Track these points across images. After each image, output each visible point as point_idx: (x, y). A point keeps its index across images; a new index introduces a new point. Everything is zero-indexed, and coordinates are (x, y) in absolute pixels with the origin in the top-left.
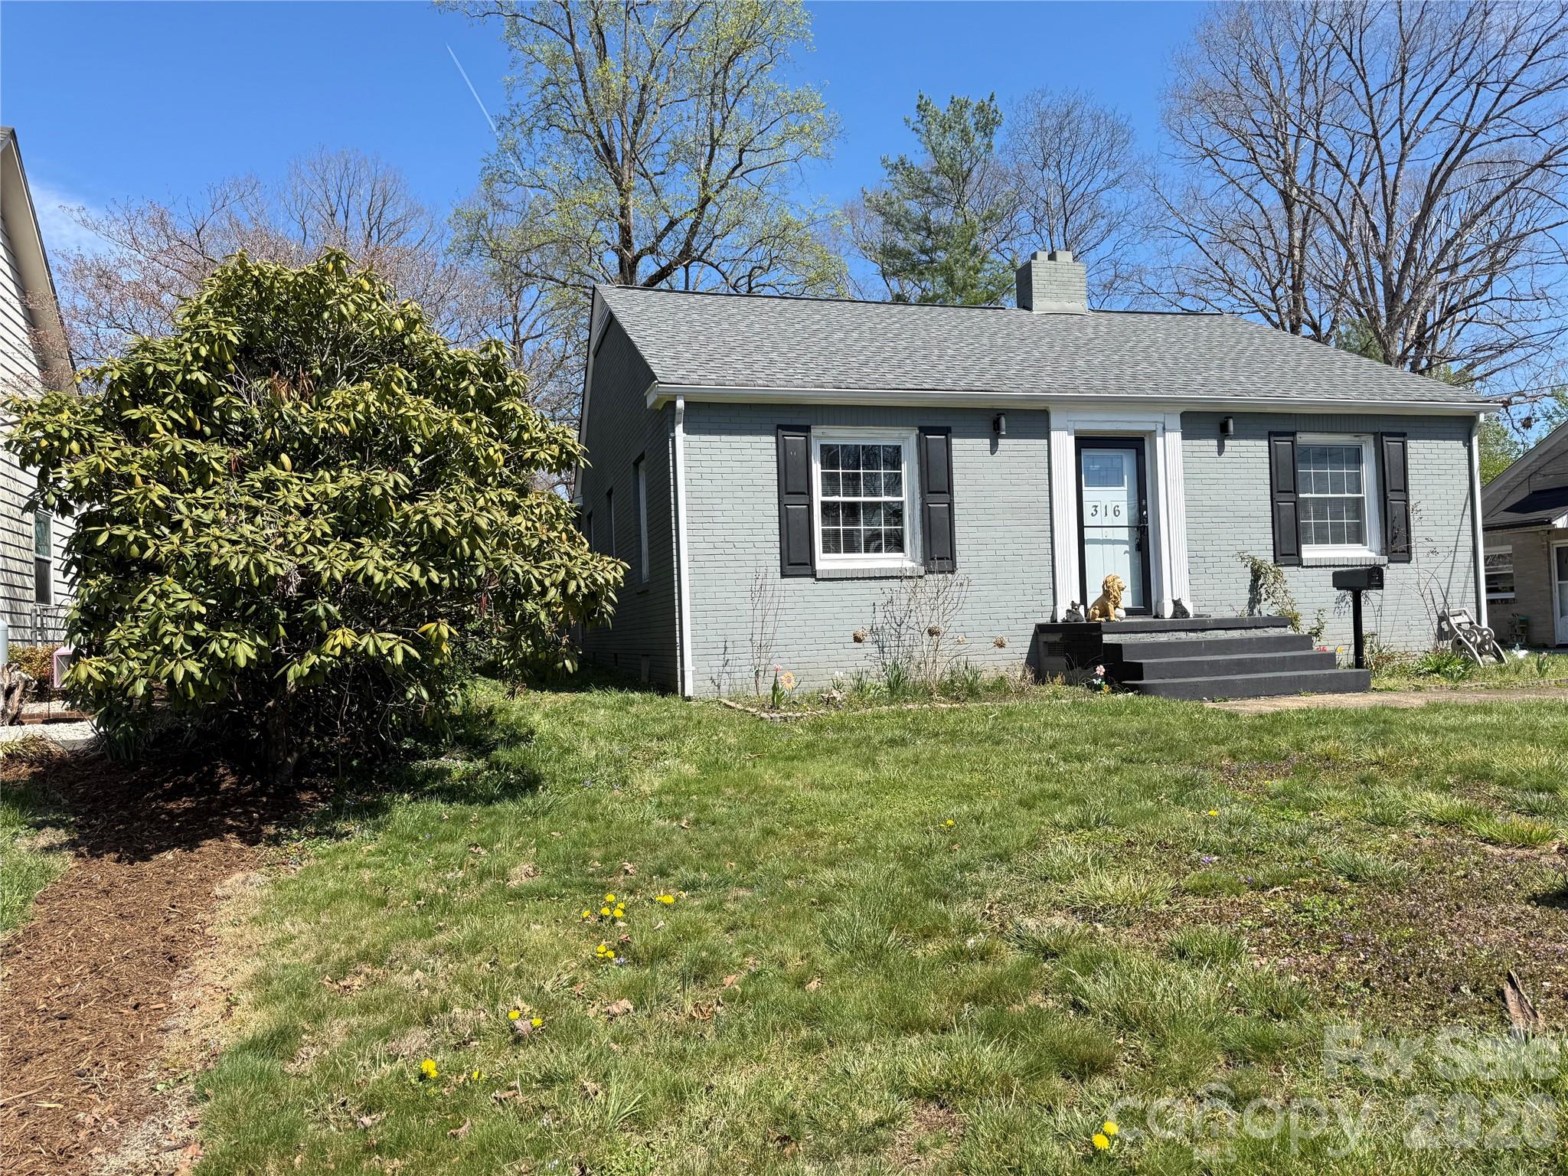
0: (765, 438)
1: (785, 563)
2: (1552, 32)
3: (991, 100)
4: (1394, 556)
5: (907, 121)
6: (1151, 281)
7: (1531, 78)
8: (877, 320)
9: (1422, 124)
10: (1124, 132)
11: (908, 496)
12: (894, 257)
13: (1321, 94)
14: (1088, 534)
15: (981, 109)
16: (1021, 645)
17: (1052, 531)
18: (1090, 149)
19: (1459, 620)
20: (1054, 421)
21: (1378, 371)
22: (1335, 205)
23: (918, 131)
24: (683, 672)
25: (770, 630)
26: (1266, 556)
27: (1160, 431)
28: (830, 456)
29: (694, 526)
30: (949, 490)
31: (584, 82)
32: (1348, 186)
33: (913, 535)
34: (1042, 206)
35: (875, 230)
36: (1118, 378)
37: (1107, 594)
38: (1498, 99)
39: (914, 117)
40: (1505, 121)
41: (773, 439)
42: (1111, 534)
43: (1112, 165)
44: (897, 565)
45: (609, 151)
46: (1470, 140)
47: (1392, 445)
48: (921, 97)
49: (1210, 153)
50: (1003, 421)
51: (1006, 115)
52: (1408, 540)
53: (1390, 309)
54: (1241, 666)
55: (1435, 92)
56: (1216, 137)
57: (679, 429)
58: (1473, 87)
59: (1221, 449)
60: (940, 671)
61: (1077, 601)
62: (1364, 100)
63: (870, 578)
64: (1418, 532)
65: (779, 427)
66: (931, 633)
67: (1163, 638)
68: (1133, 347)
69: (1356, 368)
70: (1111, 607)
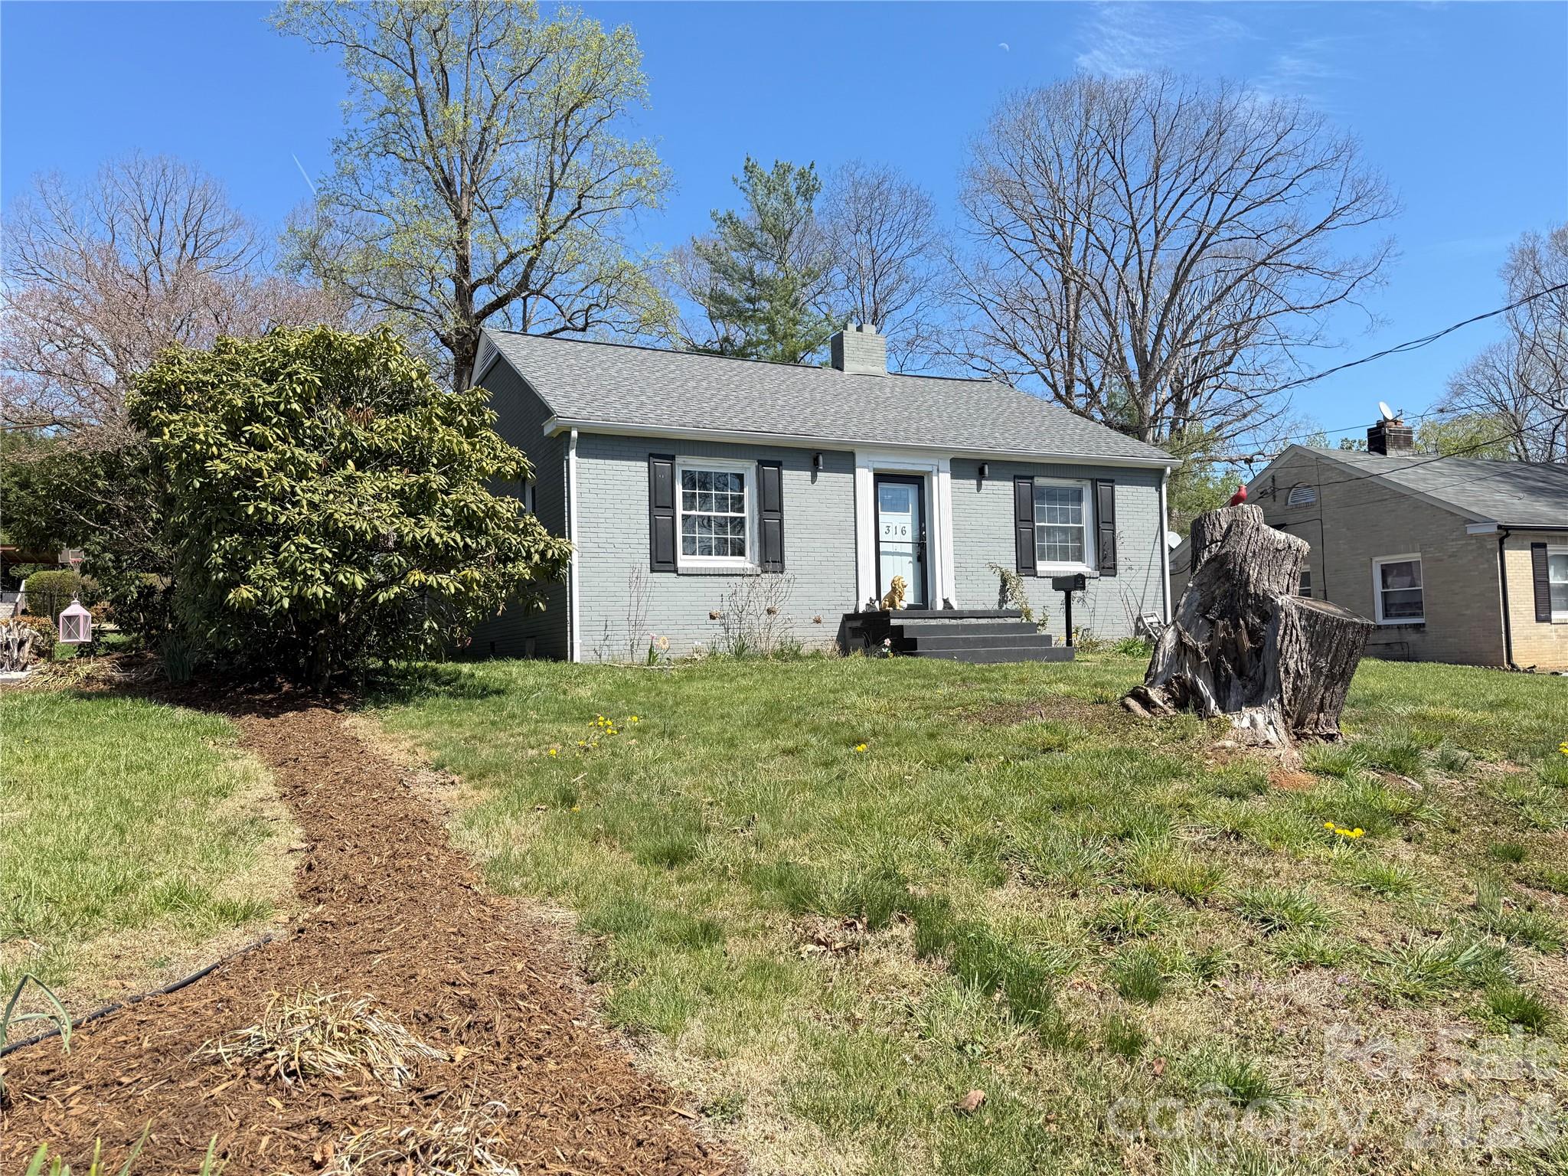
0: (639, 464)
1: (654, 561)
2: (1272, 153)
3: (811, 167)
4: (1105, 571)
5: (735, 180)
6: (947, 342)
7: (1255, 191)
8: (721, 373)
9: (1170, 223)
10: (927, 206)
11: (749, 511)
12: (722, 302)
13: (1091, 187)
14: (883, 547)
15: (802, 175)
16: (833, 629)
17: (856, 544)
18: (897, 219)
19: (1151, 620)
20: (858, 460)
21: (1100, 432)
22: (1101, 285)
23: (744, 190)
24: (572, 644)
25: (642, 613)
26: (1012, 569)
27: (935, 471)
28: (690, 480)
29: (583, 530)
30: (780, 510)
31: (425, 116)
32: (1111, 269)
33: (752, 544)
34: (855, 268)
35: (703, 275)
36: (906, 430)
37: (894, 590)
38: (1230, 206)
39: (741, 176)
40: (1235, 224)
41: (646, 464)
42: (899, 548)
43: (917, 235)
44: (740, 565)
45: (449, 183)
46: (1208, 238)
47: (1104, 488)
48: (748, 160)
49: (1000, 232)
50: (821, 458)
51: (824, 181)
52: (1115, 560)
53: (1143, 375)
54: (985, 642)
55: (1182, 195)
56: (1006, 217)
57: (572, 453)
58: (1209, 195)
59: (979, 488)
60: (774, 645)
61: (874, 598)
62: (1125, 198)
63: (719, 575)
64: (1123, 553)
65: (651, 455)
66: (769, 612)
67: (933, 622)
68: (919, 406)
69: (1083, 430)
70: (897, 599)
